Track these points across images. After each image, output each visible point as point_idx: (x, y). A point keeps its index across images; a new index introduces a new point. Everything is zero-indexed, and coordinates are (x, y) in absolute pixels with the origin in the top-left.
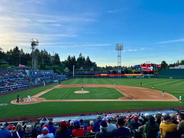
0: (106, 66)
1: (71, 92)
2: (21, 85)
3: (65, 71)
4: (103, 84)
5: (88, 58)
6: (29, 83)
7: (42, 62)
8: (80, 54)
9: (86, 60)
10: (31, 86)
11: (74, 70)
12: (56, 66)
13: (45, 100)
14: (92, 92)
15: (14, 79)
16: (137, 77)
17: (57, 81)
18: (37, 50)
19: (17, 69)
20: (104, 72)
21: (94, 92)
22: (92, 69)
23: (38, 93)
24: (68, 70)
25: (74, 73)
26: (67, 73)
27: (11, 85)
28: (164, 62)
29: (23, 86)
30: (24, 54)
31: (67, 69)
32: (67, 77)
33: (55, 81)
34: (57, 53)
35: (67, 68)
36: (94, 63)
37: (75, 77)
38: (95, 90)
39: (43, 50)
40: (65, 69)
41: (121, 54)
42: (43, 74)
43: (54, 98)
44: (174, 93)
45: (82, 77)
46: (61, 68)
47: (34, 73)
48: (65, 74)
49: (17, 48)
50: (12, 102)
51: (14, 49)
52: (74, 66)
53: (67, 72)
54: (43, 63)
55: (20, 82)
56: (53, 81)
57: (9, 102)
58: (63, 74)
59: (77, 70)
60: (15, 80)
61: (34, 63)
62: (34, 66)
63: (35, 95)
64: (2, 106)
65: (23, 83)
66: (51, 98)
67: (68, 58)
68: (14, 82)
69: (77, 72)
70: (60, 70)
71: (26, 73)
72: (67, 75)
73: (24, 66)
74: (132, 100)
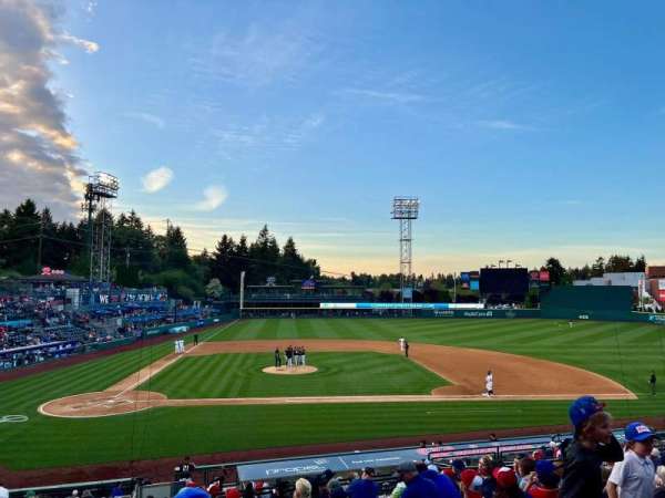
0: (353, 274)
1: (252, 370)
2: (57, 346)
3: (208, 292)
4: (359, 338)
5: (290, 244)
6: (86, 339)
7: (124, 259)
8: (262, 228)
9: (282, 252)
10: (95, 346)
11: (245, 288)
12: (178, 274)
13: (165, 401)
14: (328, 369)
15: (28, 322)
16: (466, 314)
17: (184, 329)
18: (105, 215)
19: (36, 285)
20: (350, 294)
21: (335, 370)
22: (308, 286)
23: (130, 374)
24: (221, 288)
25: (241, 301)
26: (217, 299)
27: (18, 344)
28: (553, 262)
29: (61, 348)
30: (54, 227)
31: (215, 286)
32: (219, 314)
33: (177, 329)
34: (175, 226)
35: (215, 282)
36: (310, 261)
37: (247, 315)
38: (336, 361)
39: (128, 215)
40: (209, 286)
41: (410, 233)
42: (130, 304)
43: (195, 393)
44: (613, 371)
45: (274, 314)
46: (194, 281)
47: (98, 300)
48: (210, 303)
49: (30, 206)
50: (41, 409)
51: (18, 210)
52: (243, 274)
53: (217, 294)
54: (128, 262)
55: (51, 331)
56: (171, 330)
57: (29, 407)
58: (203, 304)
59: (254, 290)
60: (31, 325)
61: (96, 263)
62: (95, 273)
63: (120, 380)
64: (9, 426)
65: (60, 339)
66: (183, 391)
67: (221, 244)
68: (27, 332)
69: (253, 295)
70: (193, 287)
71: (69, 301)
72: (216, 306)
73: (62, 272)
74: (477, 398)
